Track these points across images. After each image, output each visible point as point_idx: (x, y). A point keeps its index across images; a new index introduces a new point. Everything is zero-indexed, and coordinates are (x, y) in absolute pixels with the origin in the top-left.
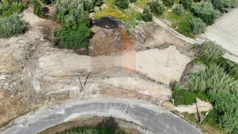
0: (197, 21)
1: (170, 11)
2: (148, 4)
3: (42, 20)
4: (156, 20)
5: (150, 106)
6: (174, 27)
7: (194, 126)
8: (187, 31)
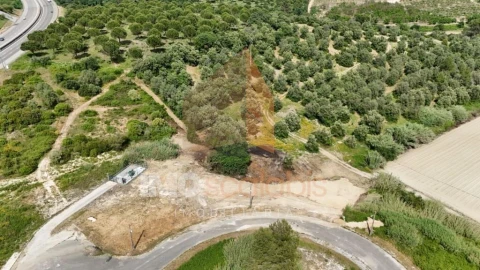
0: (373, 155)
1: (340, 142)
2: (313, 133)
4: (323, 152)
5: (320, 222)
6: (346, 160)
7: (365, 238)
8: (364, 166)
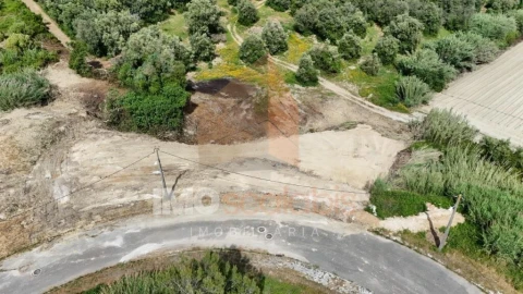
0: (411, 83)
1: (353, 67)
3: (86, 81)
4: (326, 84)
6: (363, 94)
7: (427, 258)
8: (394, 102)
